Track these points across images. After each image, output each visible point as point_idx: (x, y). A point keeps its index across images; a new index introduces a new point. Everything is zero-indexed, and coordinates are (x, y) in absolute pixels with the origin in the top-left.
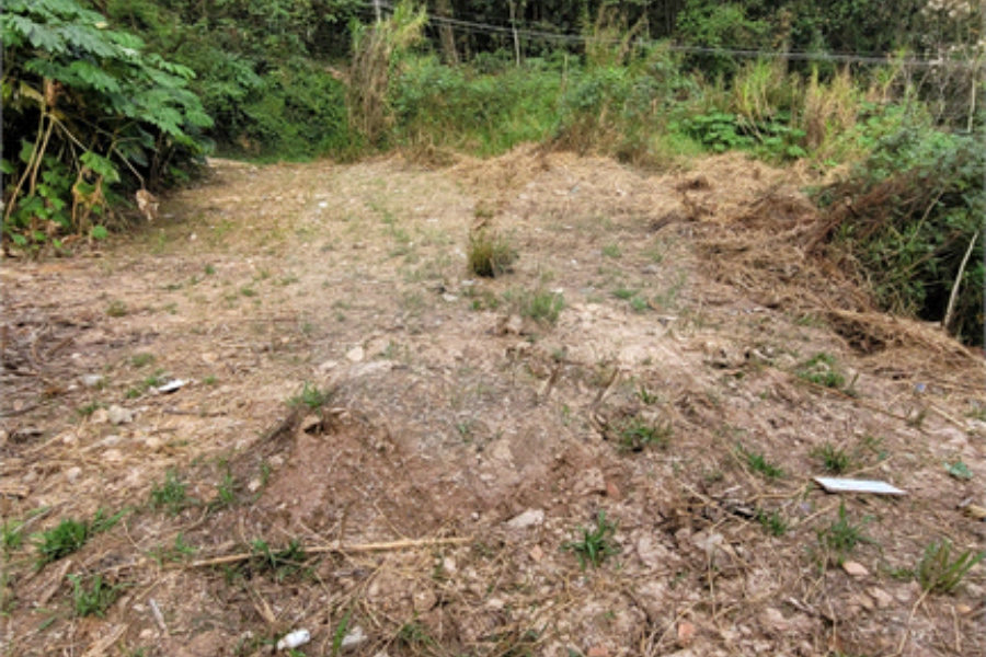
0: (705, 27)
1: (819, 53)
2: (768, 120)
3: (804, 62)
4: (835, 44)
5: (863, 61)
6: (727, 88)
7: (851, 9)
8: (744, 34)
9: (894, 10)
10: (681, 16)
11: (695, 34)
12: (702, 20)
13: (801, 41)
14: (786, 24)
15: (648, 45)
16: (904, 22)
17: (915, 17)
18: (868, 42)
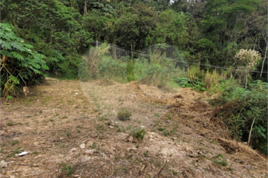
0: (180, 56)
1: (208, 65)
2: (196, 80)
3: (204, 67)
4: (211, 63)
5: (218, 68)
6: (186, 71)
7: (215, 55)
8: (189, 58)
9: (225, 56)
10: (174, 52)
11: (177, 57)
12: (179, 54)
13: (203, 61)
14: (199, 57)
15: (165, 59)
16: (228, 59)
17: (230, 58)
18: (219, 63)
